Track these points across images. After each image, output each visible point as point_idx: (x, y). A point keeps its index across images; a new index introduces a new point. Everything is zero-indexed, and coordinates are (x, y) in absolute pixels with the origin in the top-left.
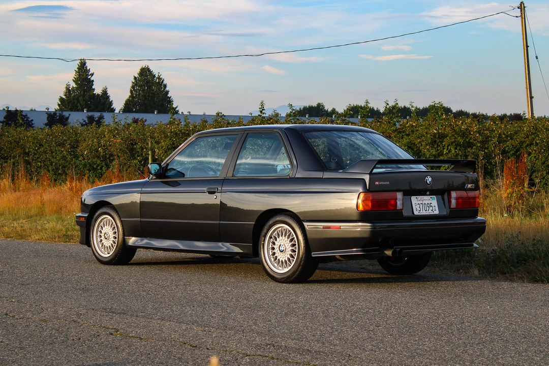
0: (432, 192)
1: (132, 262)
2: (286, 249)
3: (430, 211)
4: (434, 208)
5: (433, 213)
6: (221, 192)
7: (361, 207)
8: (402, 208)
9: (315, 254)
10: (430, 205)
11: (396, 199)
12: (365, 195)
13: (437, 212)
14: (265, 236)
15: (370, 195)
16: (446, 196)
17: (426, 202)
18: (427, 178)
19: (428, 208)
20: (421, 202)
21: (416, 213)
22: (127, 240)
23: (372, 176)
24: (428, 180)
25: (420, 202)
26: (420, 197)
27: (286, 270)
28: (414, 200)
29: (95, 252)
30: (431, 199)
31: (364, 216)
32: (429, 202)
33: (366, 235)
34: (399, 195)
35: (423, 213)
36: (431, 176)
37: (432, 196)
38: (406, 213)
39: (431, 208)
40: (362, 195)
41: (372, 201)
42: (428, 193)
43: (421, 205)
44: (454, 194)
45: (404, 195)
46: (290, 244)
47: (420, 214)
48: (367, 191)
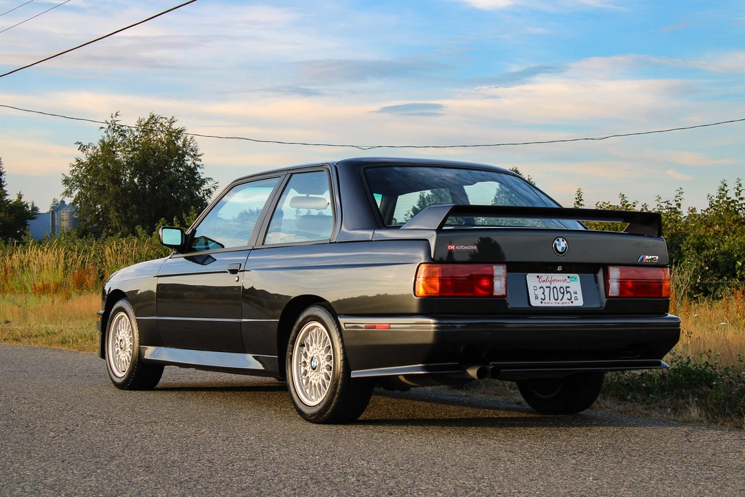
0: (569, 268)
1: (158, 386)
2: (320, 364)
3: (565, 300)
4: (573, 295)
5: (571, 305)
6: (244, 271)
7: (421, 291)
8: (504, 293)
9: (355, 374)
10: (565, 291)
11: (491, 277)
12: (428, 267)
13: (579, 302)
14: (293, 343)
15: (437, 268)
16: (600, 275)
17: (558, 285)
18: (556, 242)
19: (560, 296)
20: (548, 284)
21: (535, 303)
22: (142, 350)
23: (441, 235)
24: (560, 245)
25: (544, 285)
26: (544, 276)
27: (320, 400)
28: (532, 279)
29: (110, 369)
30: (568, 280)
31: (428, 307)
32: (564, 285)
33: (429, 339)
34: (499, 271)
35: (551, 303)
36: (564, 239)
37: (570, 275)
38: (512, 304)
39: (568, 296)
40: (423, 268)
41: (441, 280)
42: (559, 268)
43: (547, 291)
44: (615, 273)
45: (509, 270)
46: (325, 357)
47: (543, 305)
48: (431, 261)
